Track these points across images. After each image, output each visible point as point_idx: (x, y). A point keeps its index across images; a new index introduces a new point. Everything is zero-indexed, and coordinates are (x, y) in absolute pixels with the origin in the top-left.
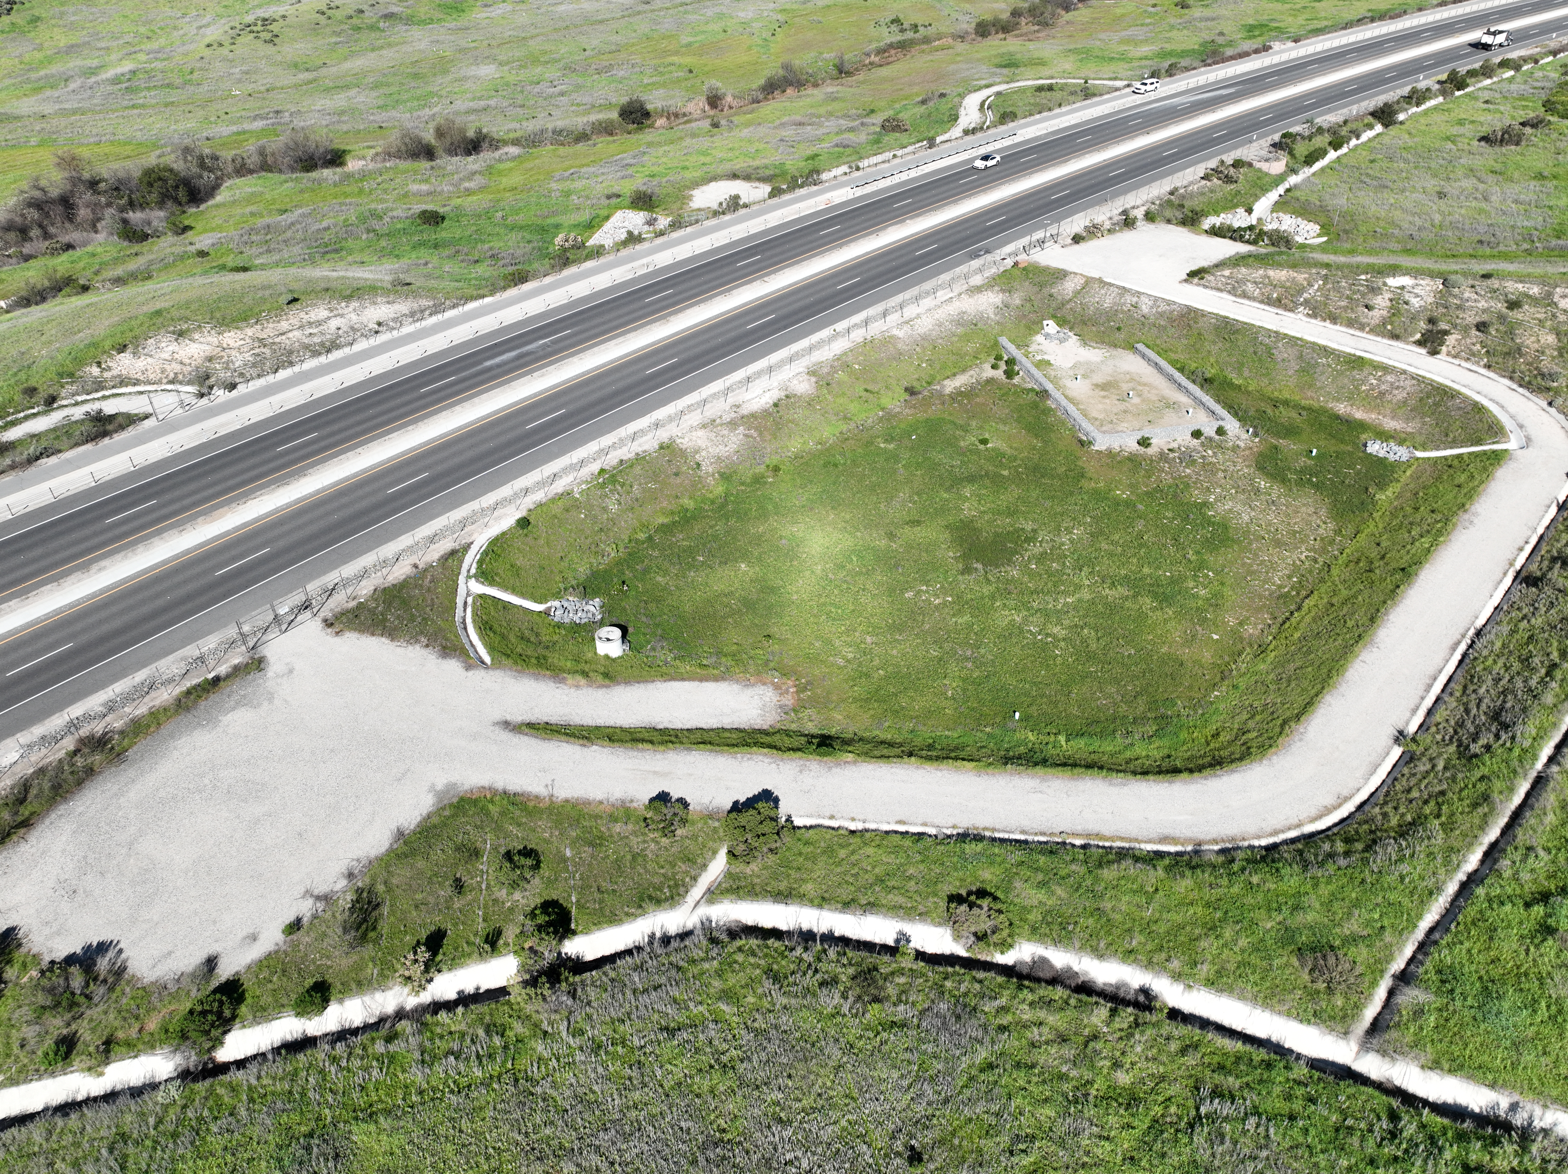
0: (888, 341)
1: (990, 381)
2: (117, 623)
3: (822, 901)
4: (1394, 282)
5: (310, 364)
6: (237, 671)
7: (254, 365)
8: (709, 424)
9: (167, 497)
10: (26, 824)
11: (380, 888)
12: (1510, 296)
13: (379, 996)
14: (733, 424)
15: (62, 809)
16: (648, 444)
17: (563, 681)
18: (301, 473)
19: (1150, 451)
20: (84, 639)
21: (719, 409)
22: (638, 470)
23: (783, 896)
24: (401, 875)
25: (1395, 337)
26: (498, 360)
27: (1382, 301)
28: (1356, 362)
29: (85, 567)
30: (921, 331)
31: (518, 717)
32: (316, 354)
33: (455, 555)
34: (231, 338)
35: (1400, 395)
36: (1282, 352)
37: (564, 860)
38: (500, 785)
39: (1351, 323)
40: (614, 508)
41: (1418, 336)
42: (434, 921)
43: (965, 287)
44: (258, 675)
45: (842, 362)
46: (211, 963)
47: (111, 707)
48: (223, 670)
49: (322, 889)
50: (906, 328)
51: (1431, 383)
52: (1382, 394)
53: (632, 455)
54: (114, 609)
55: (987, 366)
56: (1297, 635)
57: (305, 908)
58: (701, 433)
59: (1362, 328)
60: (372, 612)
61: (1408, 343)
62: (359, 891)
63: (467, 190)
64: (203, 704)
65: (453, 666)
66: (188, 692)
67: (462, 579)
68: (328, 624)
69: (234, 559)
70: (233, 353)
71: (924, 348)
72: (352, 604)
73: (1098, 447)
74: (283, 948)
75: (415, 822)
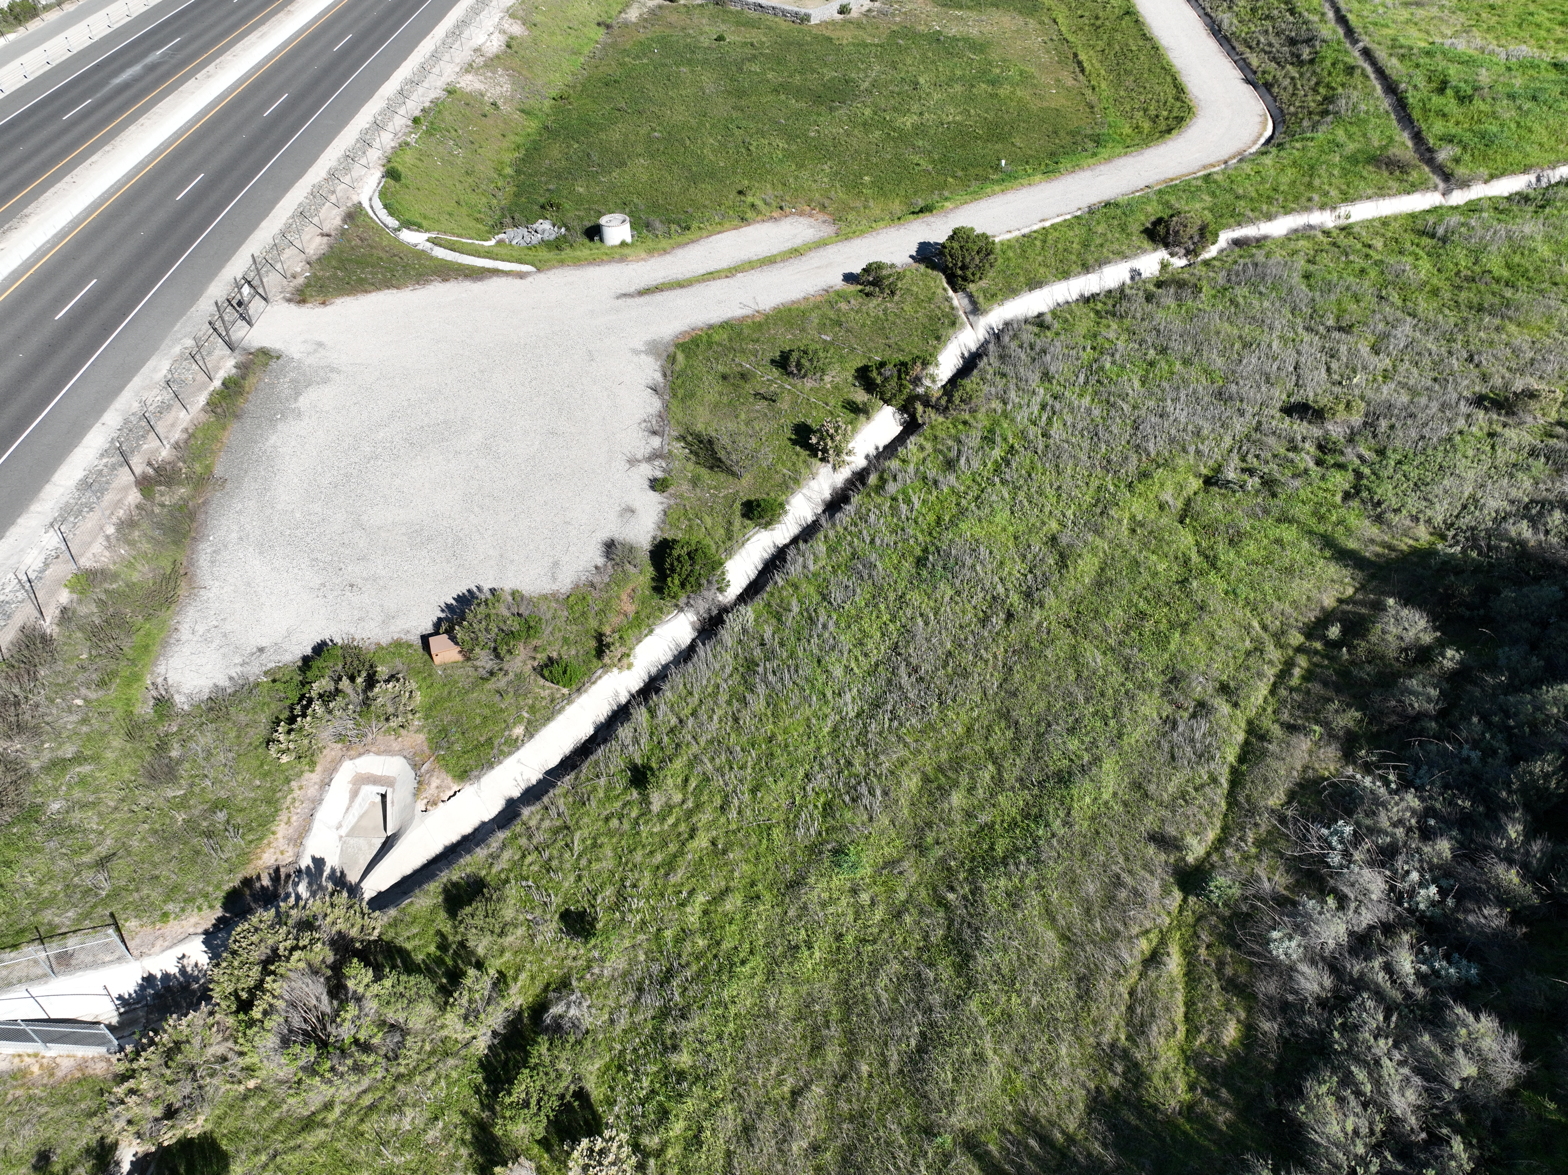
3: (1064, 274)
6: (244, 369)
11: (697, 428)
13: (813, 484)
14: (490, 67)
16: (432, 91)
19: (854, 14)
21: (464, 53)
22: (448, 116)
23: (1034, 284)
31: (629, 289)
33: (354, 215)
37: (829, 343)
38: (700, 324)
42: (782, 424)
44: (280, 361)
46: (615, 547)
47: (123, 450)
48: (225, 373)
49: (642, 453)
53: (428, 104)
56: (1103, 72)
57: (650, 469)
58: (469, 77)
60: (335, 279)
62: (681, 438)
64: (250, 405)
66: (213, 405)
68: (300, 297)
72: (301, 280)
73: (814, 21)
74: (672, 502)
75: (658, 377)
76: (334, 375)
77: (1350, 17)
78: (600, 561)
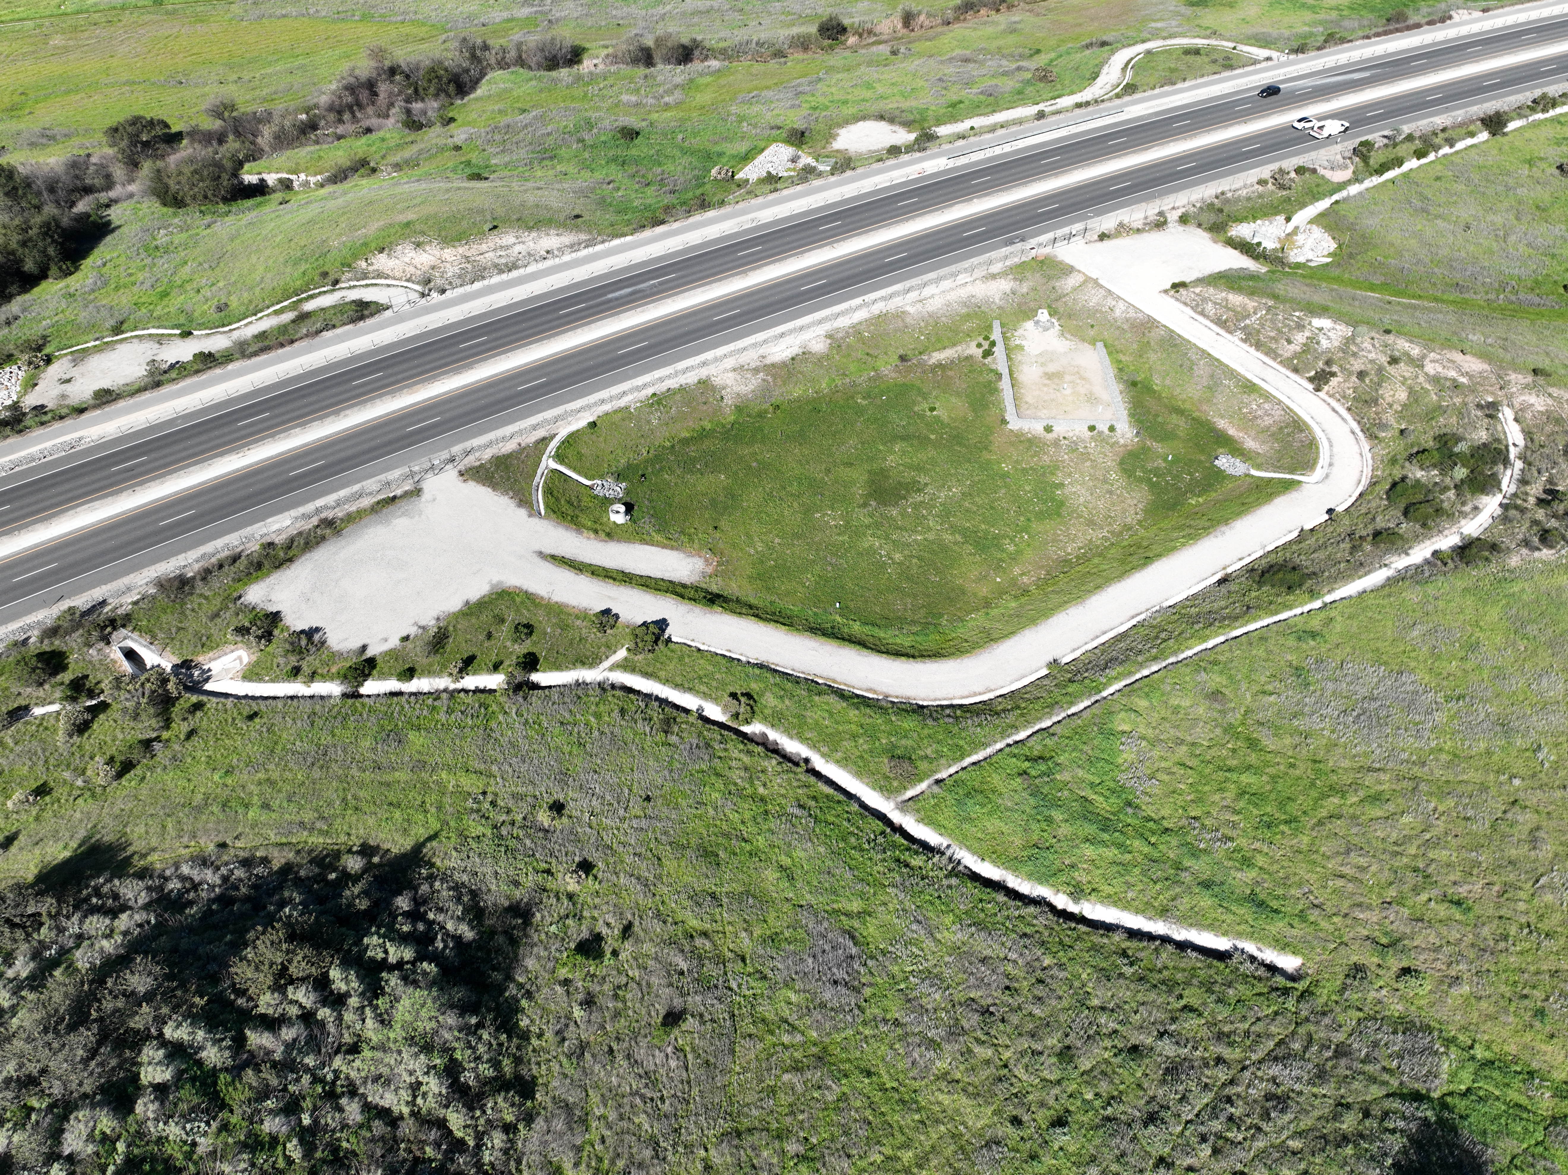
0: (901, 315)
1: (969, 358)
2: (349, 453)
3: (666, 682)
4: (1317, 322)
5: (496, 279)
6: (407, 495)
7: (460, 277)
8: (739, 369)
9: (390, 371)
10: (291, 560)
11: (451, 628)
12: (1396, 353)
13: (437, 680)
14: (756, 370)
15: (308, 556)
16: (691, 379)
17: (581, 533)
18: (470, 366)
19: (1048, 436)
20: (331, 459)
21: (750, 358)
22: (678, 397)
23: (647, 675)
24: (463, 624)
25: (1296, 370)
26: (617, 294)
27: (1300, 338)
28: (1250, 388)
29: (337, 413)
30: (930, 309)
31: (548, 551)
32: (501, 272)
33: (545, 441)
34: (449, 254)
35: (1268, 421)
36: (1202, 370)
37: (545, 634)
38: (525, 587)
39: (1269, 352)
40: (655, 422)
41: (1313, 373)
42: (473, 650)
43: (984, 273)
44: (417, 499)
45: (856, 330)
46: (364, 648)
47: (338, 504)
48: (399, 492)
49: (423, 623)
50: (919, 306)
51: (1295, 416)
52: (1255, 418)
53: (677, 386)
54: (348, 443)
55: (973, 344)
57: (413, 631)
58: (731, 375)
59: (1275, 358)
60: (487, 470)
61: (1302, 377)
62: (440, 628)
63: (667, 104)
64: (385, 510)
65: (523, 512)
66: (378, 503)
67: (545, 457)
68: (461, 474)
69: (419, 422)
70: (448, 265)
71: (927, 324)
72: (478, 463)
73: (1010, 426)
74: (398, 648)
75: (477, 598)
76: (417, 517)
78: (354, 649)
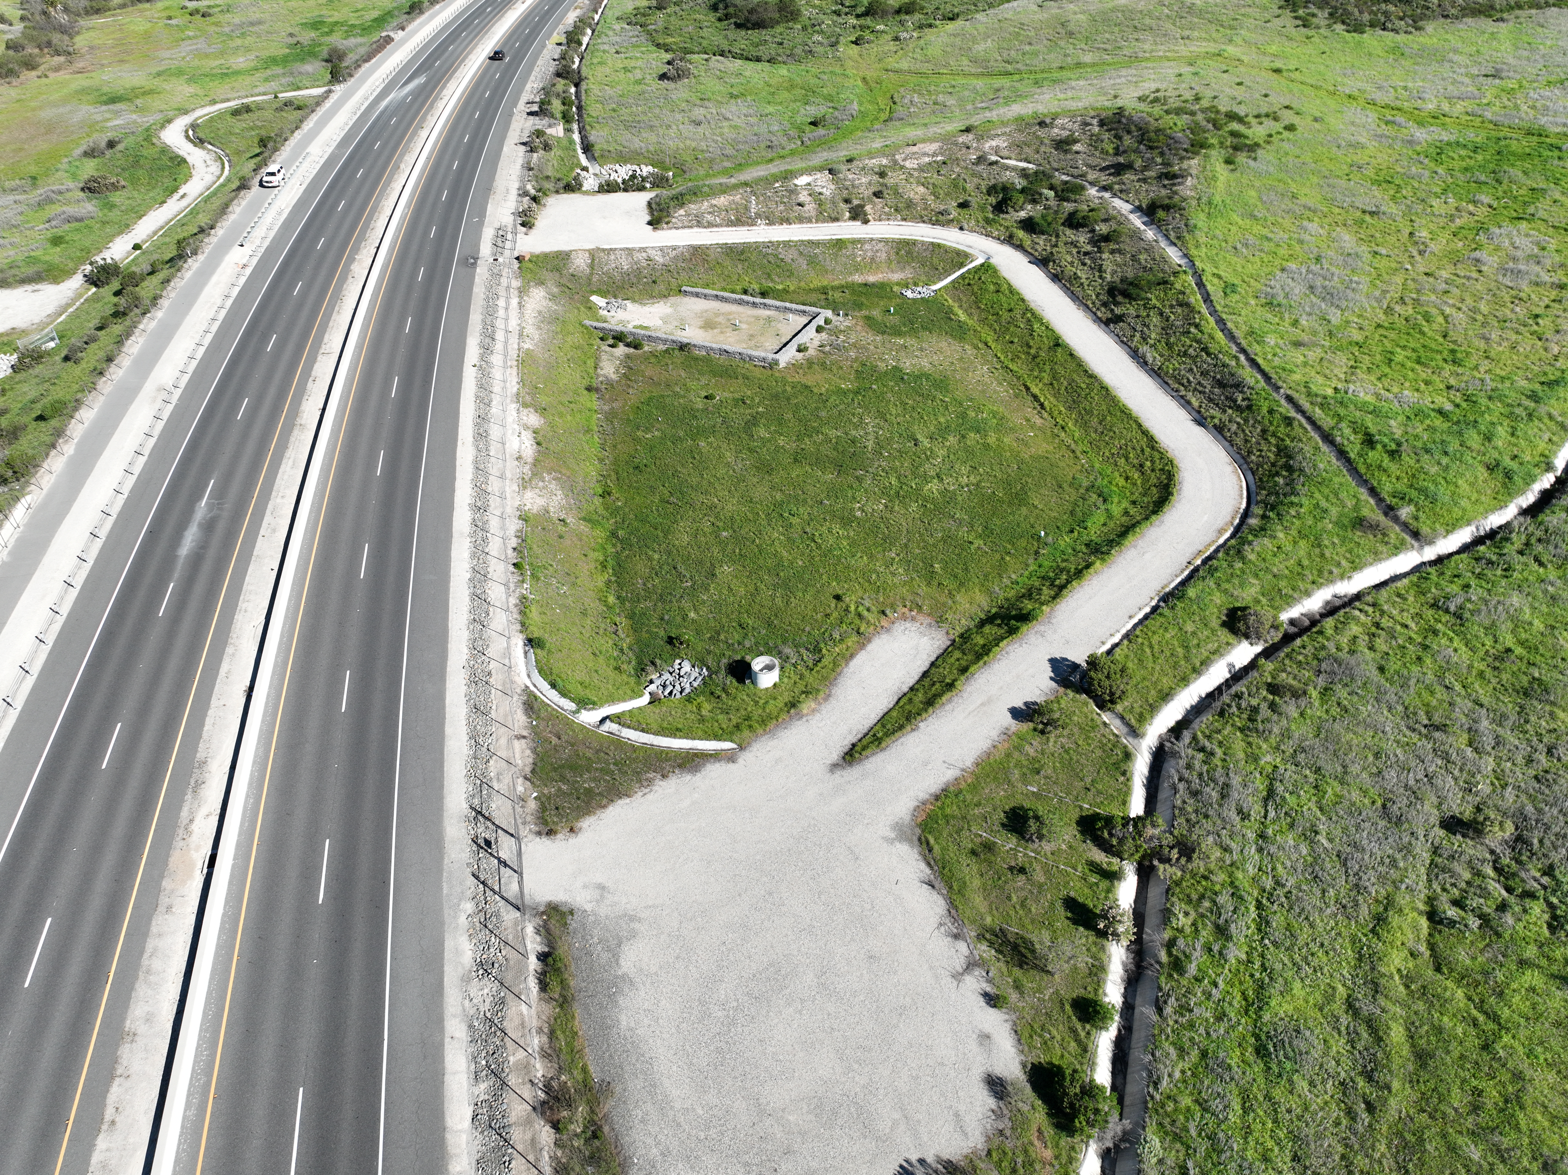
0: (531, 355)
4: (800, 182)
6: (554, 933)
8: (525, 483)
11: (988, 920)
12: (876, 170)
14: (537, 475)
19: (811, 352)
25: (836, 220)
26: (188, 544)
27: (805, 198)
28: (839, 244)
30: (537, 338)
33: (531, 704)
35: (883, 255)
36: (786, 255)
37: (1038, 794)
38: (923, 796)
39: (801, 220)
41: (848, 214)
42: (1051, 900)
44: (577, 917)
46: (992, 1083)
47: (492, 1073)
48: (533, 946)
49: (959, 963)
50: (525, 339)
51: (893, 240)
52: (872, 259)
55: (608, 348)
56: (1063, 409)
57: (974, 983)
59: (809, 221)
60: (563, 794)
61: (846, 221)
62: (980, 937)
66: (543, 990)
67: (574, 717)
68: (548, 833)
71: (555, 351)
72: (532, 805)
73: (782, 365)
74: (1014, 1017)
75: (923, 866)
76: (636, 925)
77: (1260, 361)
78: (992, 1102)
